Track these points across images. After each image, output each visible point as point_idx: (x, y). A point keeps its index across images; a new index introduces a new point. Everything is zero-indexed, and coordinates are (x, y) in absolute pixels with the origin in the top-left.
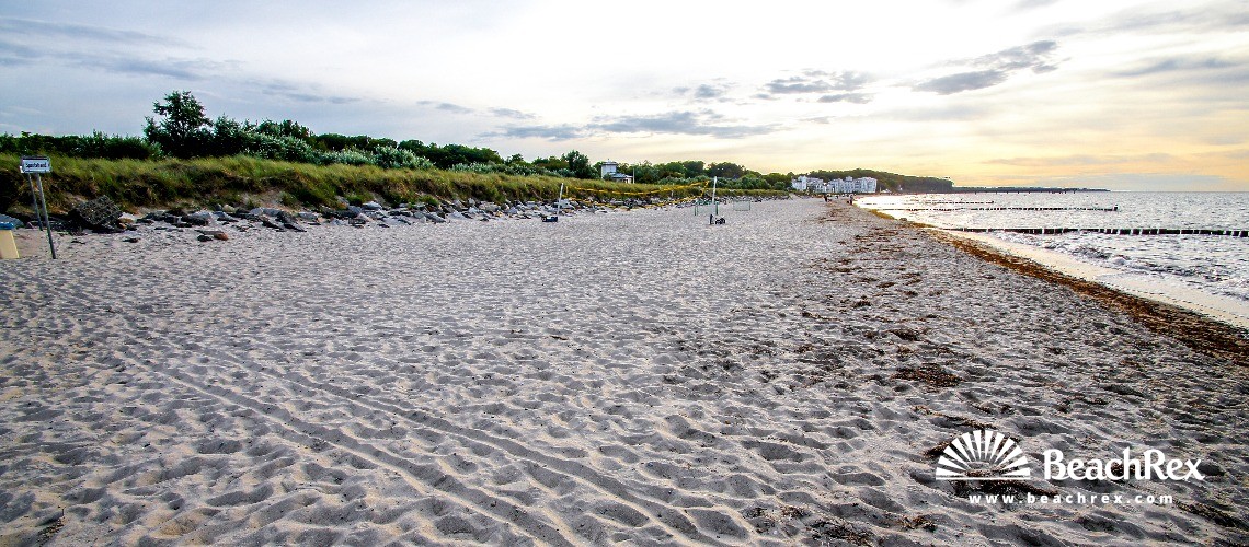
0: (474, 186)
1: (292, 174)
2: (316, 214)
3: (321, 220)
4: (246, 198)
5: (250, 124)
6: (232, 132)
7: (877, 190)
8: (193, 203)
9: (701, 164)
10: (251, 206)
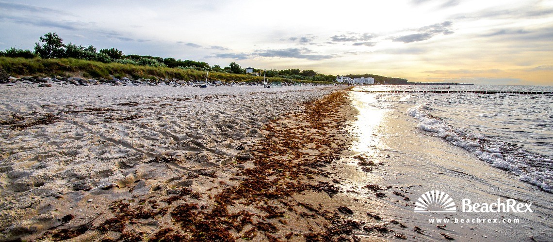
0: (175, 74)
1: (89, 65)
2: (97, 81)
3: (99, 83)
4: (67, 73)
5: (82, 47)
6: (73, 49)
7: (375, 83)
8: (44, 75)
9: (299, 71)
10: (69, 77)
